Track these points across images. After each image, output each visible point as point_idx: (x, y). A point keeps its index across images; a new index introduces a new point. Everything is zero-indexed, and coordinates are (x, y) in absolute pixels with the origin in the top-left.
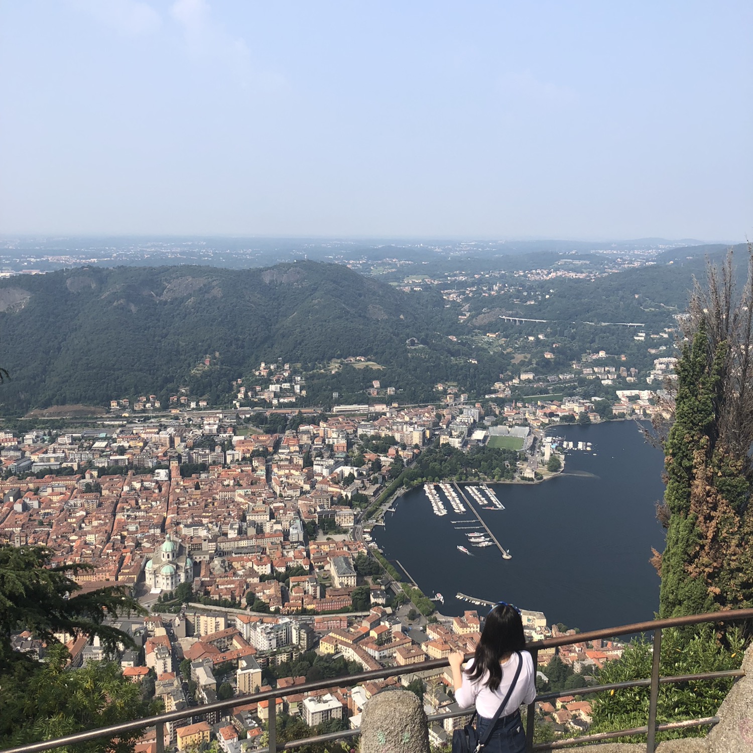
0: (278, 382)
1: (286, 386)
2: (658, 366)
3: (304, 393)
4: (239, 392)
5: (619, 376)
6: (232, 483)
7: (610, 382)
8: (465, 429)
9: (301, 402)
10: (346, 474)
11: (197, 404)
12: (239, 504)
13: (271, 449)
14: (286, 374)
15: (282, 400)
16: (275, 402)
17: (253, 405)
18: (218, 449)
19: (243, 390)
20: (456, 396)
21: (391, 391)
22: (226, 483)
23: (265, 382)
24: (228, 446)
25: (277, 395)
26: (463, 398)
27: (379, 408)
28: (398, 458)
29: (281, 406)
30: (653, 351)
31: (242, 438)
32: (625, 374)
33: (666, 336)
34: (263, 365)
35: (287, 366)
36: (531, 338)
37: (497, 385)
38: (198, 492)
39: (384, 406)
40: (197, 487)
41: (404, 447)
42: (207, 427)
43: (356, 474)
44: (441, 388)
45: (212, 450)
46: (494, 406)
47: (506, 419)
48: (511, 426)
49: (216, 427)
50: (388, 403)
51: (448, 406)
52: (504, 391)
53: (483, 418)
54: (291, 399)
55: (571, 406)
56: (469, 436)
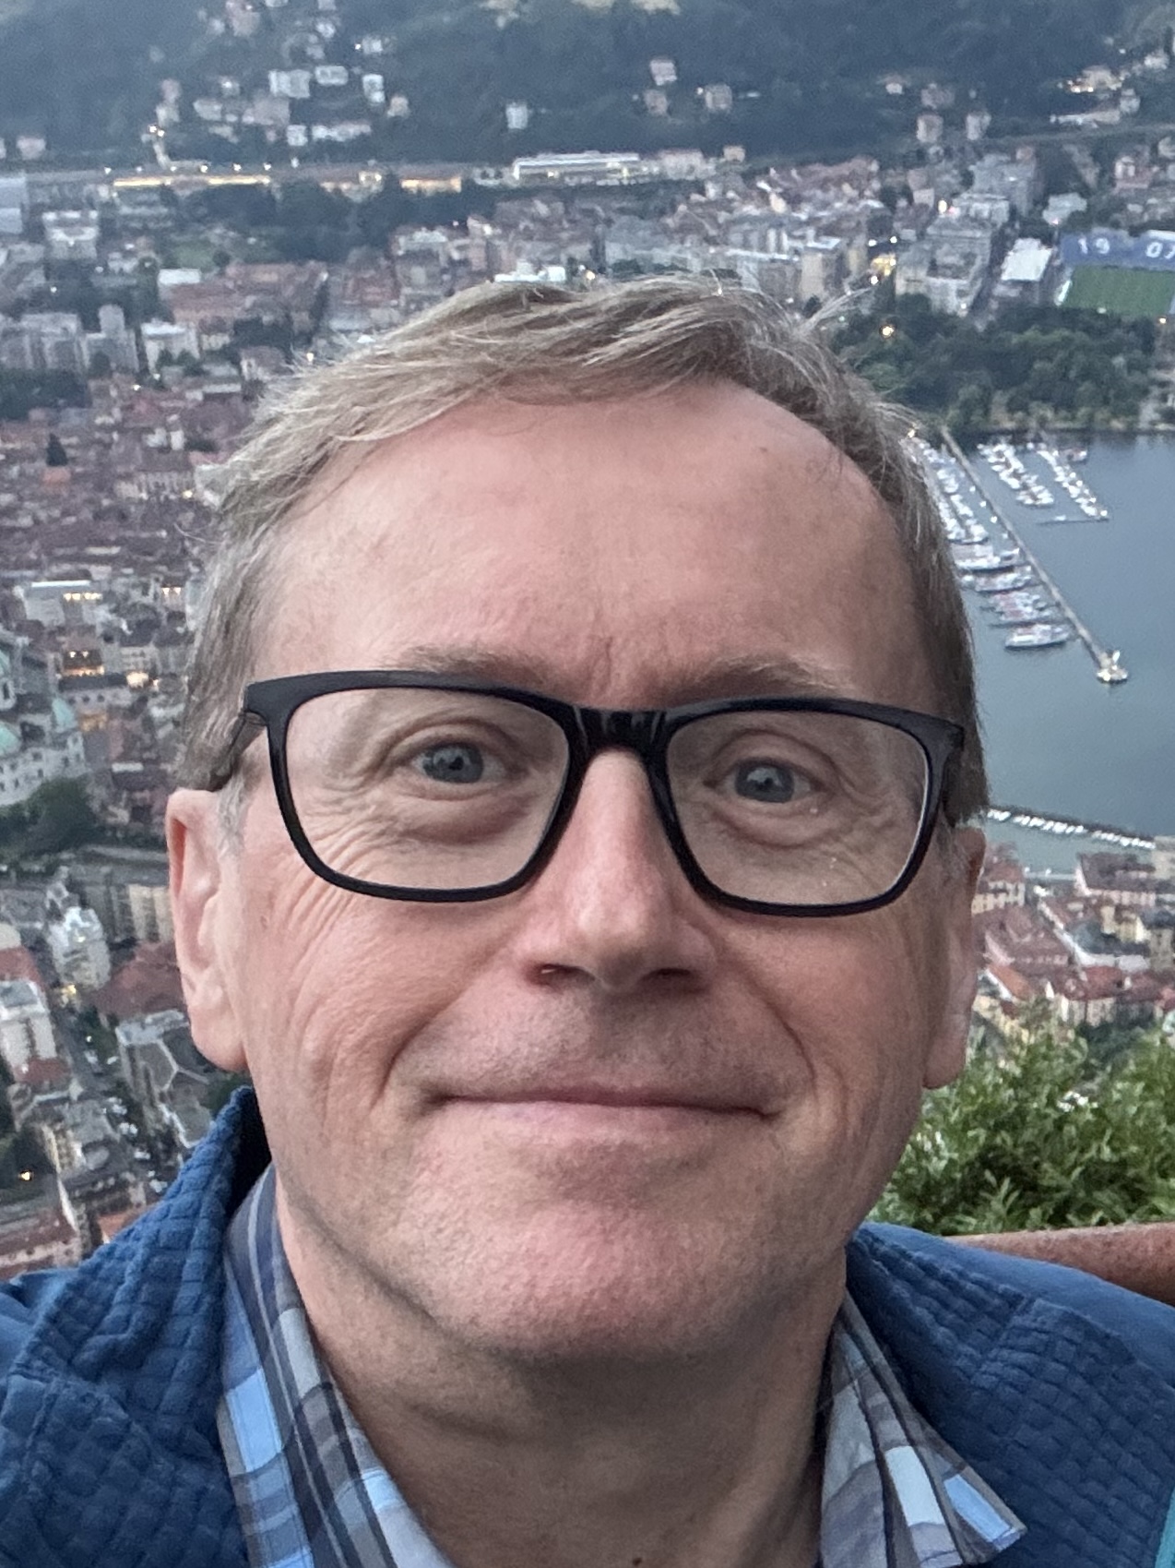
4: (159, 98)
11: (14, 148)
14: (327, 29)
15: (320, 132)
16: (297, 136)
18: (110, 316)
19: (171, 87)
20: (952, 120)
21: (715, 98)
24: (143, 302)
26: (974, 126)
27: (676, 164)
29: (319, 154)
31: (192, 277)
38: (61, 473)
39: (695, 158)
40: (56, 456)
42: (58, 235)
44: (894, 88)
45: (90, 322)
46: (1079, 156)
47: (1120, 205)
48: (1136, 231)
49: (90, 233)
50: (711, 149)
51: (920, 157)
52: (1116, 97)
53: (1041, 202)
54: (353, 130)
56: (995, 269)
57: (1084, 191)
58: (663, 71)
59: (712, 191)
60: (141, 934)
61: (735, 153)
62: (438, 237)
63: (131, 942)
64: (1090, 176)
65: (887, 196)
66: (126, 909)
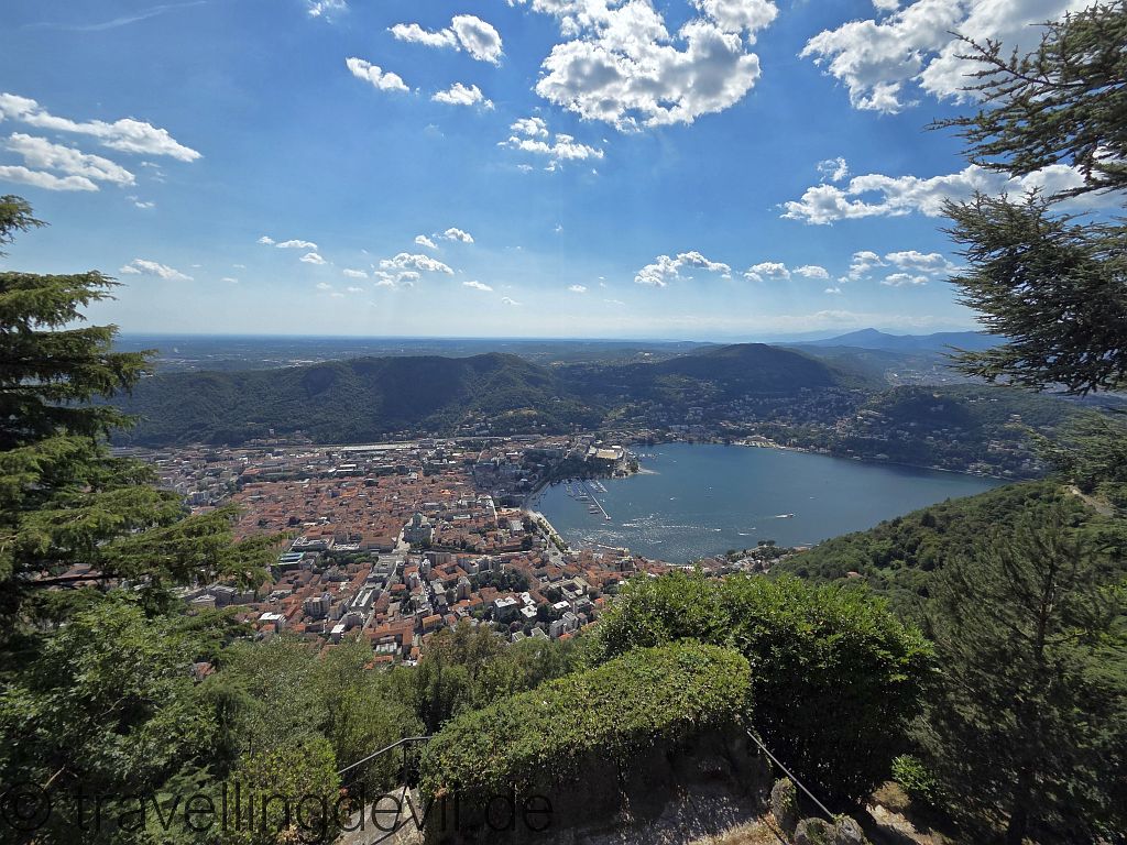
0: (478, 421)
1: (483, 424)
2: (691, 412)
3: (493, 428)
4: (456, 428)
5: (670, 417)
7: (665, 420)
10: (518, 473)
11: (432, 435)
14: (483, 417)
15: (480, 432)
16: (476, 433)
17: (464, 435)
18: (444, 460)
19: (458, 426)
20: (581, 429)
21: (543, 426)
23: (470, 422)
24: (450, 458)
25: (478, 430)
26: (584, 429)
27: (536, 436)
28: (547, 466)
29: (480, 435)
30: (688, 403)
31: (458, 454)
32: (673, 416)
33: (695, 396)
34: (470, 412)
35: (483, 413)
36: (622, 397)
38: (434, 485)
39: (540, 435)
40: (433, 482)
41: (550, 458)
43: (524, 474)
44: (571, 425)
46: (602, 435)
50: (542, 434)
51: (576, 434)
52: (607, 426)
53: (595, 441)
54: (486, 432)
55: (644, 433)
56: (587, 451)
57: (602, 440)
58: (535, 423)
61: (546, 435)
62: (498, 448)
64: (603, 437)
65: (570, 441)
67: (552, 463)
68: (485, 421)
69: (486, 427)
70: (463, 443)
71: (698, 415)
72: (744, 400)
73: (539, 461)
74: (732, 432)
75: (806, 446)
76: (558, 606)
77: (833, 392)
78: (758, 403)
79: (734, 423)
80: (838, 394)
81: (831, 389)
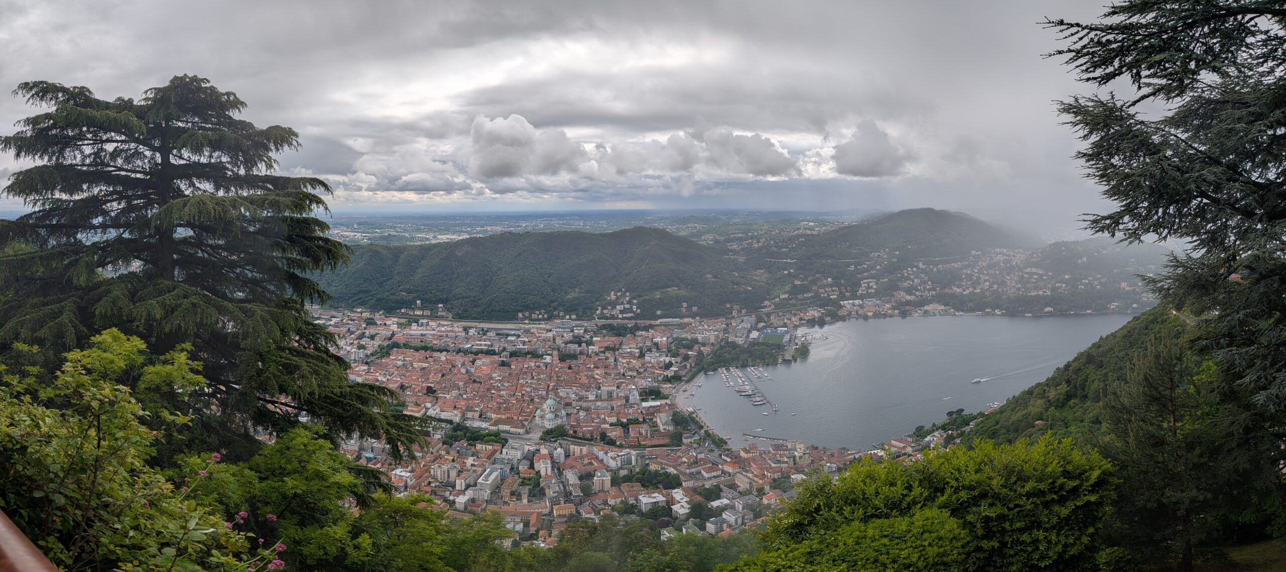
0: (622, 303)
1: (627, 306)
2: (863, 285)
3: (639, 310)
4: (597, 310)
5: (841, 293)
6: (592, 366)
7: (835, 297)
8: (746, 332)
9: (637, 317)
10: (667, 361)
11: (570, 316)
12: (596, 379)
13: (617, 346)
14: (627, 299)
15: (624, 315)
16: (620, 316)
17: (606, 318)
18: (584, 345)
19: (600, 308)
20: (740, 311)
21: (695, 309)
22: (588, 366)
23: (613, 304)
24: (590, 343)
25: (621, 312)
26: (743, 311)
27: (686, 320)
28: (700, 353)
29: (623, 318)
30: (859, 276)
31: (599, 339)
32: (844, 291)
33: (866, 266)
34: (613, 293)
35: (628, 294)
36: (786, 272)
37: (766, 303)
38: (570, 371)
39: (690, 319)
40: (570, 368)
41: (704, 345)
42: (576, 331)
43: (673, 362)
44: (728, 306)
45: (580, 346)
46: (764, 316)
47: (772, 324)
48: (775, 328)
49: (582, 331)
50: (693, 317)
51: (733, 317)
52: (770, 306)
53: (757, 324)
54: (630, 315)
55: (813, 313)
56: (748, 336)
57: (765, 322)
58: (685, 305)
59: (693, 325)
60: (571, 454)
61: (698, 318)
62: (644, 333)
63: (569, 456)
64: (766, 319)
65: (727, 325)
66: (569, 450)
67: (706, 350)
68: (629, 302)
69: (630, 310)
70: (604, 327)
71: (871, 288)
72: (917, 267)
73: (690, 348)
74: (909, 303)
75: (982, 310)
76: (715, 504)
77: (1000, 253)
78: (932, 270)
79: (910, 294)
80: (1005, 255)
81: (998, 250)
